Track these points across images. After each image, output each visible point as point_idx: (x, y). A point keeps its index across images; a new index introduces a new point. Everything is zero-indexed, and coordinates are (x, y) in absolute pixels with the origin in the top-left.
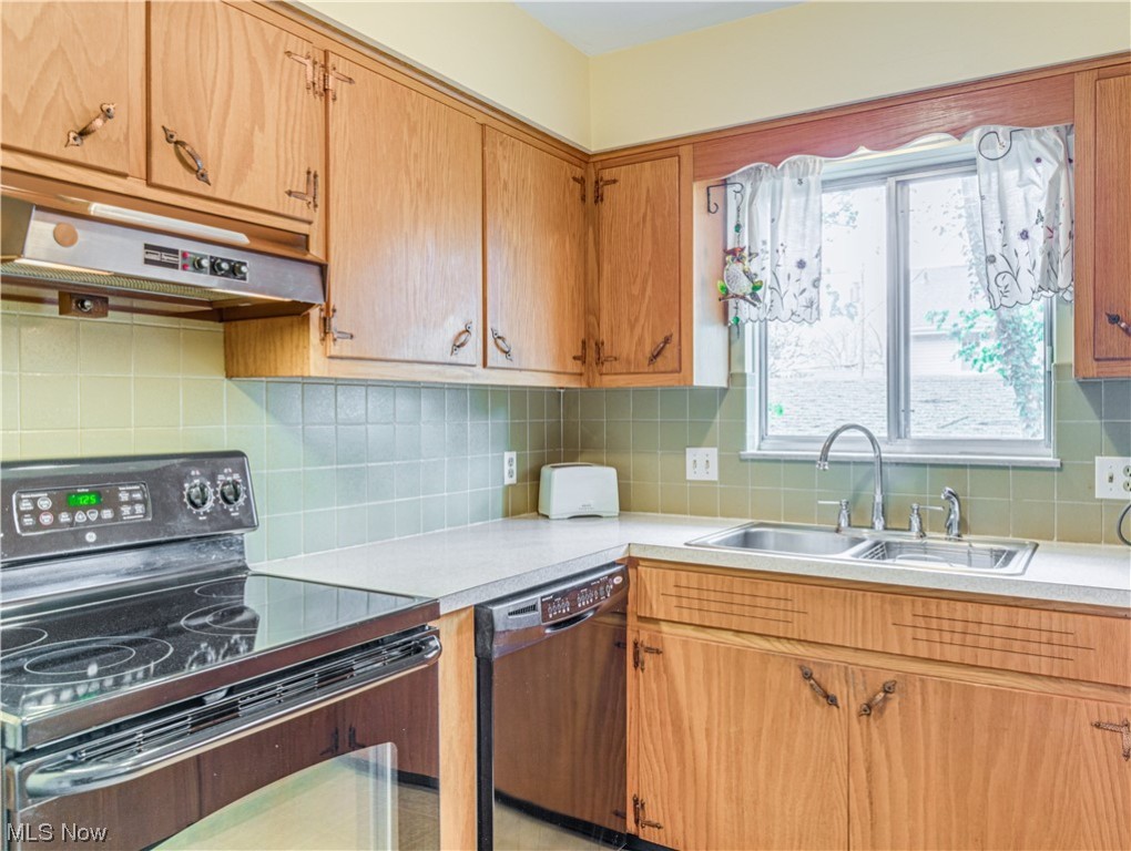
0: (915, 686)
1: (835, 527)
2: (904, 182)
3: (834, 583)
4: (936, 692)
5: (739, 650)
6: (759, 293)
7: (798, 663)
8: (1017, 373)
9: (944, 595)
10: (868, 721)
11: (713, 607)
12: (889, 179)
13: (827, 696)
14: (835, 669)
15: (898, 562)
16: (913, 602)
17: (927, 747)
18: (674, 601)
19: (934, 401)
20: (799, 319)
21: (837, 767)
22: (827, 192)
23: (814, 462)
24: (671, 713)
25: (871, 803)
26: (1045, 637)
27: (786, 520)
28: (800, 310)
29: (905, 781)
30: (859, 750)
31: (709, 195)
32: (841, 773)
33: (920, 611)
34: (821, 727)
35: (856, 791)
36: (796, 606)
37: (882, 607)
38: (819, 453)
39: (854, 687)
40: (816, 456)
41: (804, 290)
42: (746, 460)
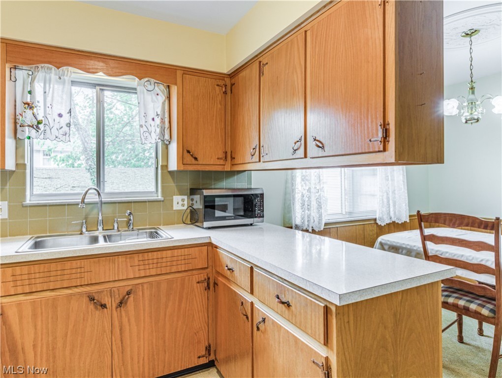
0: (139, 288)
1: (80, 232)
2: (102, 90)
3: (104, 255)
4: (147, 288)
5: (54, 298)
6: (40, 126)
7: (87, 295)
8: (91, 167)
9: (149, 251)
10: (120, 309)
11: (38, 281)
12: (97, 87)
13: (102, 305)
14: (105, 292)
15: (127, 241)
16: (138, 256)
17: (144, 310)
18: (12, 284)
19: (49, 178)
20: (59, 140)
21: (106, 334)
22: (74, 86)
23: (78, 204)
24: (8, 346)
25: (122, 343)
26: (183, 257)
27: (49, 233)
28: (60, 136)
29: (136, 327)
30: (116, 323)
31: (11, 72)
32: (108, 336)
33: (141, 259)
34: (99, 320)
35: (115, 341)
36: (86, 269)
37: (126, 261)
38: (80, 200)
39: (114, 297)
40: (79, 202)
41: (62, 127)
42: (26, 206)
